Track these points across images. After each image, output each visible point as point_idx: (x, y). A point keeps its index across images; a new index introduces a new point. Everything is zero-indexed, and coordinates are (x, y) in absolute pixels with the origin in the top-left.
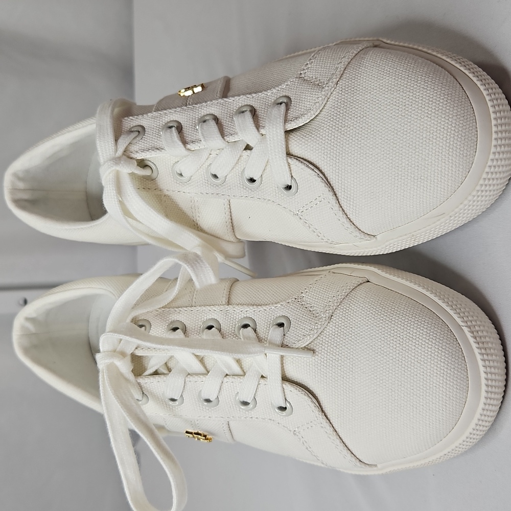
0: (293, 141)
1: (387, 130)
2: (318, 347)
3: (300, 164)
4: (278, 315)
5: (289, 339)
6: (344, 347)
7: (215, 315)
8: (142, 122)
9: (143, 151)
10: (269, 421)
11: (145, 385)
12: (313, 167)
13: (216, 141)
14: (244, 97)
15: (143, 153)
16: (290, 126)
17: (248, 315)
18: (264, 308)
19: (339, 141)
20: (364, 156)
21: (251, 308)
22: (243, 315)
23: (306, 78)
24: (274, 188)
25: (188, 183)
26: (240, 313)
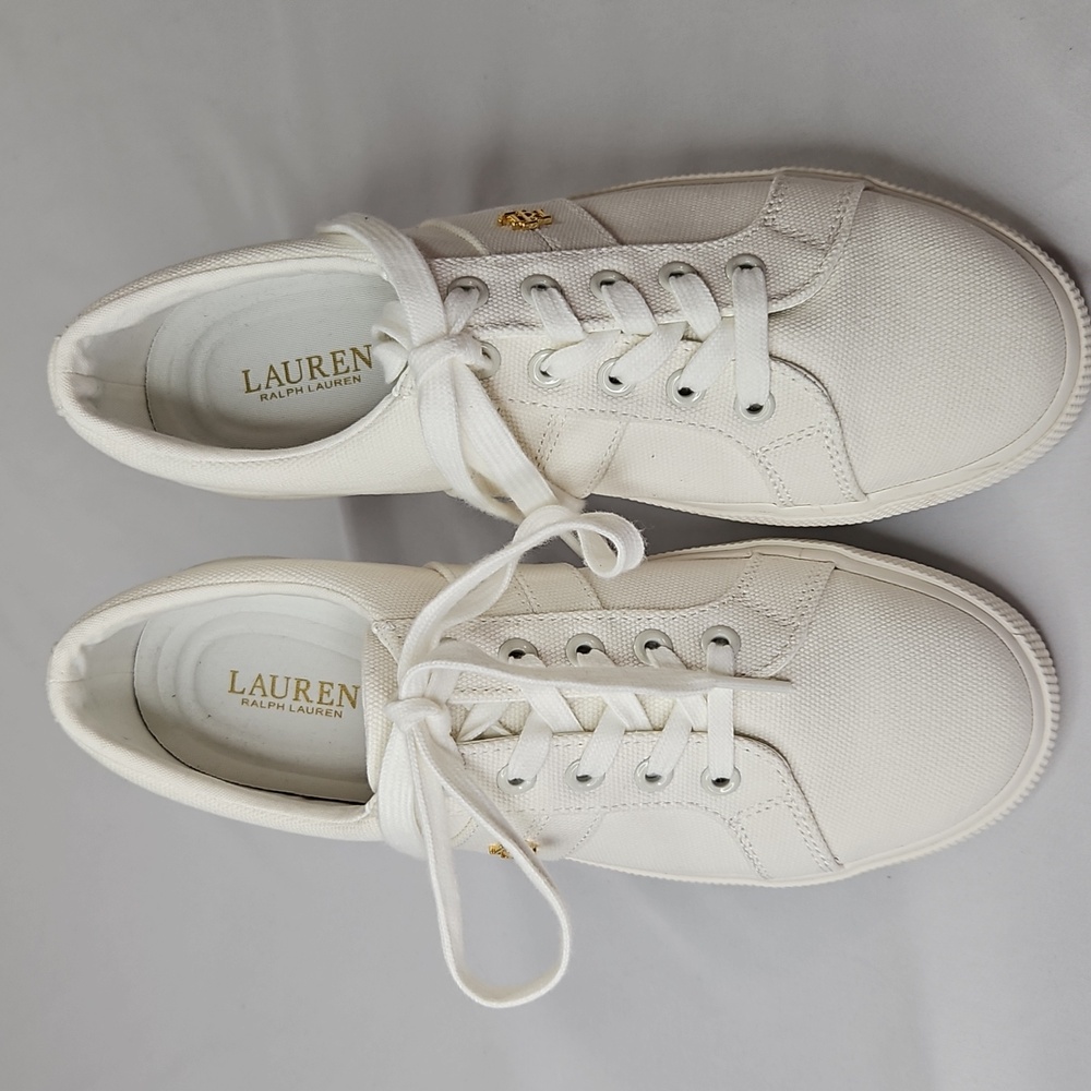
0: (776, 332)
1: (939, 330)
2: (793, 675)
3: (793, 372)
4: (711, 624)
5: (744, 663)
6: (837, 674)
7: (590, 627)
8: (474, 270)
9: (495, 326)
10: (690, 806)
11: (470, 758)
12: (814, 380)
13: (642, 321)
14: (671, 247)
15: (495, 330)
16: (775, 308)
17: (652, 626)
18: (682, 613)
19: (856, 339)
20: (898, 367)
21: (657, 613)
22: (643, 626)
23: (778, 228)
24: (727, 408)
25: (556, 389)
26: (639, 623)
